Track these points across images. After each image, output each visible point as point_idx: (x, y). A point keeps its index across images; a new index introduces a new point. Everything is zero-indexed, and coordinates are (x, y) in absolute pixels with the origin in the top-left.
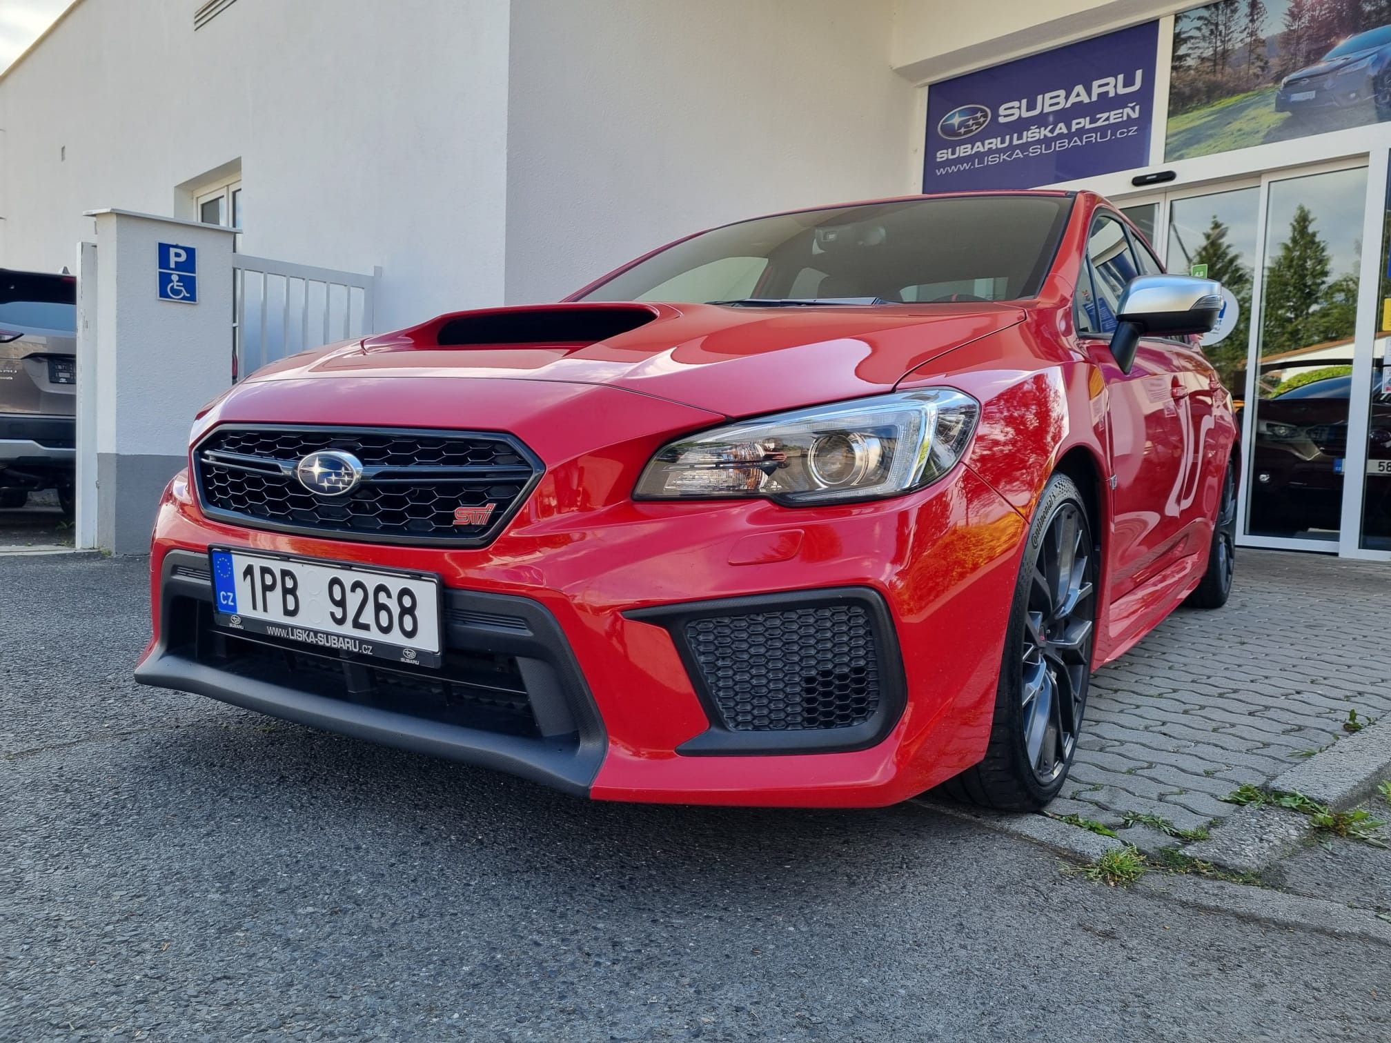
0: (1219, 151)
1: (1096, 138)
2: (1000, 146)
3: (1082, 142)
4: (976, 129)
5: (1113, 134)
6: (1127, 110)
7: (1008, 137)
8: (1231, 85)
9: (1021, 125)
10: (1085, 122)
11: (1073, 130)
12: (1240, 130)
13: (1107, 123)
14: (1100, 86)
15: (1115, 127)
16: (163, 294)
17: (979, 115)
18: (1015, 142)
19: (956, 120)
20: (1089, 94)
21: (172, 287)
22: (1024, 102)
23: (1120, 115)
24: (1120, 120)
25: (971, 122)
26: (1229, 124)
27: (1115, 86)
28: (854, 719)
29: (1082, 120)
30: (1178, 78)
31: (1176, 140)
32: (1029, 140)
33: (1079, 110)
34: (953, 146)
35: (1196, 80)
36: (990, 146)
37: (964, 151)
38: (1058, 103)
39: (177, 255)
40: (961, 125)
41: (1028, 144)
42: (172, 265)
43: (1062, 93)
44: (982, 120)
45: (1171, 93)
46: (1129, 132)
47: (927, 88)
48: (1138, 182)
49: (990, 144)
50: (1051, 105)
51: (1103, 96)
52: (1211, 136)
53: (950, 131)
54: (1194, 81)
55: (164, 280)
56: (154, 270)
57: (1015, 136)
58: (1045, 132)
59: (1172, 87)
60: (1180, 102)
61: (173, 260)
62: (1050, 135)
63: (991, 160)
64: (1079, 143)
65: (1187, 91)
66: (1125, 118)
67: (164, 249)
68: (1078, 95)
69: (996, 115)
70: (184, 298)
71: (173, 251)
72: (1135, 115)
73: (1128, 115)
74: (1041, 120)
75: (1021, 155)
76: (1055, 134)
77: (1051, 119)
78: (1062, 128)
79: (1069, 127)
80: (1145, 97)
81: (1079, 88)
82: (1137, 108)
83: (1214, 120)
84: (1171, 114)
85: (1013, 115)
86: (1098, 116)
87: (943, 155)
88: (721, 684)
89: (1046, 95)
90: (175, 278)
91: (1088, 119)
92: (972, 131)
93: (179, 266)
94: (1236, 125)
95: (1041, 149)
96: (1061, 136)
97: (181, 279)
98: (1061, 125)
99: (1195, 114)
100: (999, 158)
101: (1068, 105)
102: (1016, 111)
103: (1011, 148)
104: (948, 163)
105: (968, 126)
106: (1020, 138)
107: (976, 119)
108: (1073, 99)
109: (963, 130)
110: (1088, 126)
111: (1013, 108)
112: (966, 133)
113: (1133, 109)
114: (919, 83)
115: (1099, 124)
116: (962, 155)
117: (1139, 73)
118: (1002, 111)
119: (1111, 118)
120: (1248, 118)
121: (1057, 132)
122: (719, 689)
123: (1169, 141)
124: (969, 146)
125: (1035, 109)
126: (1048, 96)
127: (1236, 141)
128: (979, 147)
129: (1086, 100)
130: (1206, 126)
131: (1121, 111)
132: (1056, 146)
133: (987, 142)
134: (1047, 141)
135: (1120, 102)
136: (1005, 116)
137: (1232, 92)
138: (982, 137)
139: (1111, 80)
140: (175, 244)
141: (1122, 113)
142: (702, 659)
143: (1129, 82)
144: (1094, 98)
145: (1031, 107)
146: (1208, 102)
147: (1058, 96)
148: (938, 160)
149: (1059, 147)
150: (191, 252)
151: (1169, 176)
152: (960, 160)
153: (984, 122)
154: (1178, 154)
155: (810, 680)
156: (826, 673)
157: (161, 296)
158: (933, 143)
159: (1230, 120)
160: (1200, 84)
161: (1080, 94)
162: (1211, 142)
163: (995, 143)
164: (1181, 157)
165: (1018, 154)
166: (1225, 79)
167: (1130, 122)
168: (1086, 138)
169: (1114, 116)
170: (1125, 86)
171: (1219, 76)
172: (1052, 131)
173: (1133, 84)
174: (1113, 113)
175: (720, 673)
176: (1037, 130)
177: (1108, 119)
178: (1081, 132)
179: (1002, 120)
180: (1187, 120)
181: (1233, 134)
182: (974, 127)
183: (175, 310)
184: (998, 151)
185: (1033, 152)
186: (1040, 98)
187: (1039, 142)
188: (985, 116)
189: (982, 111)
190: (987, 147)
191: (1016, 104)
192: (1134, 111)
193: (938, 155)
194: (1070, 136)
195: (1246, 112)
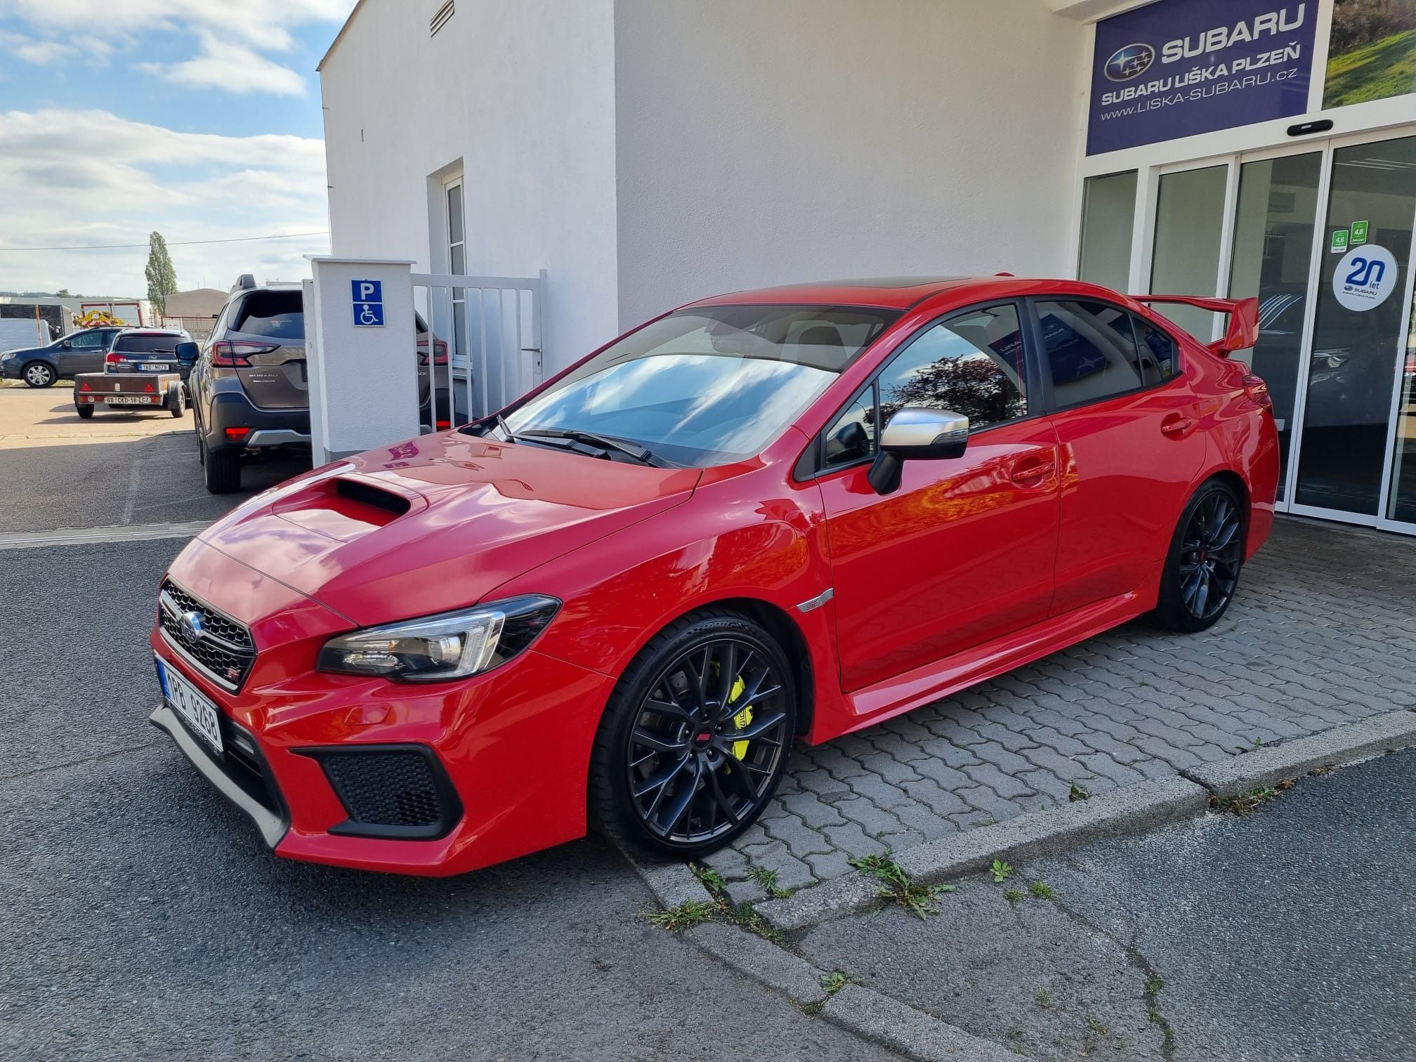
0: (1379, 98)
1: (1256, 81)
2: (1162, 89)
3: (1241, 85)
4: (1141, 70)
5: (1273, 76)
6: (1288, 50)
7: (1170, 79)
8: (1396, 20)
9: (1184, 66)
10: (1245, 64)
11: (1234, 72)
12: (1402, 73)
13: (1267, 64)
14: (1262, 23)
15: (1274, 69)
16: (358, 322)
17: (1144, 54)
18: (1177, 85)
19: (1122, 61)
20: (1251, 33)
21: (364, 315)
22: (1187, 40)
23: (1281, 55)
24: (1281, 60)
25: (1135, 63)
26: (1391, 66)
27: (1277, 23)
28: (430, 821)
29: (1243, 61)
30: (1342, 12)
31: (1335, 85)
32: (1191, 82)
33: (1241, 49)
34: (1117, 88)
35: (1359, 15)
36: (1153, 89)
37: (1128, 94)
38: (1220, 42)
39: (367, 288)
40: (1128, 65)
41: (1189, 87)
42: (363, 297)
43: (1224, 30)
44: (1146, 60)
45: (1333, 30)
46: (1288, 75)
47: (1095, 25)
48: (1294, 131)
49: (1152, 86)
50: (1213, 44)
51: (1265, 33)
52: (1371, 80)
53: (1115, 71)
54: (1357, 16)
55: (358, 310)
56: (350, 303)
57: (1177, 77)
58: (1206, 74)
59: (1334, 23)
60: (1341, 41)
61: (364, 293)
62: (1210, 77)
63: (1152, 105)
64: (1239, 86)
65: (1349, 27)
66: (1285, 59)
67: (356, 285)
68: (1240, 33)
69: (1160, 55)
70: (374, 323)
71: (363, 286)
72: (1295, 56)
73: (1288, 54)
74: (1202, 61)
75: (1182, 99)
76: (1216, 76)
77: (1213, 59)
78: (1222, 70)
79: (1229, 69)
80: (1306, 35)
81: (1241, 25)
82: (1298, 46)
83: (1374, 61)
84: (1331, 55)
85: (1176, 54)
86: (1259, 56)
87: (1108, 99)
88: (350, 794)
89: (1209, 32)
90: (366, 307)
91: (1248, 59)
92: (1136, 72)
93: (369, 298)
94: (1397, 68)
95: (1201, 92)
96: (1221, 78)
97: (371, 307)
98: (1222, 66)
99: (1357, 53)
100: (1161, 102)
101: (1230, 44)
102: (1179, 51)
103: (1173, 91)
104: (1113, 107)
105: (1132, 67)
106: (1181, 80)
107: (1140, 59)
108: (1235, 38)
109: (1127, 71)
110: (1248, 68)
111: (1175, 47)
112: (1131, 74)
113: (1294, 48)
114: (1087, 21)
115: (1260, 65)
116: (1126, 98)
117: (1302, 7)
118: (1165, 51)
119: (1273, 57)
120: (1411, 59)
121: (1218, 73)
122: (349, 797)
123: (1329, 84)
124: (1133, 89)
125: (1197, 48)
126: (1211, 33)
127: (1397, 86)
128: (1142, 90)
129: (1248, 39)
130: (1368, 68)
131: (1281, 51)
132: (1216, 90)
133: (1150, 84)
134: (1207, 84)
135: (1281, 40)
136: (1169, 56)
137: (1396, 29)
138: (1144, 80)
139: (1273, 15)
140: (364, 280)
141: (1283, 53)
142: (337, 779)
143: (1291, 18)
144: (1256, 36)
145: (1194, 46)
146: (1371, 40)
147: (1221, 34)
148: (1104, 104)
149: (1219, 91)
150: (377, 285)
151: (1326, 125)
152: (1125, 104)
153: (1149, 61)
154: (1337, 99)
155: (399, 797)
156: (408, 793)
157: (356, 324)
158: (1099, 85)
159: (1393, 62)
160: (1363, 20)
161: (1242, 33)
162: (1371, 86)
163: (1157, 86)
164: (1339, 104)
165: (1180, 98)
166: (1389, 14)
167: (1290, 63)
168: (1246, 81)
169: (1274, 57)
170: (1287, 22)
171: (1383, 9)
172: (1213, 73)
173: (1295, 20)
174: (1273, 53)
175: (348, 788)
176: (1199, 72)
177: (1268, 59)
178: (1242, 73)
179: (1165, 60)
180: (1349, 61)
181: (1394, 77)
182: (1138, 69)
183: (368, 332)
184: (1161, 94)
185: (1195, 95)
186: (1202, 35)
187: (1199, 85)
188: (1149, 56)
189: (1147, 50)
190: (1150, 90)
191: (1179, 42)
192: (1295, 52)
193: (1104, 99)
194: (1230, 78)
195: (1408, 54)
